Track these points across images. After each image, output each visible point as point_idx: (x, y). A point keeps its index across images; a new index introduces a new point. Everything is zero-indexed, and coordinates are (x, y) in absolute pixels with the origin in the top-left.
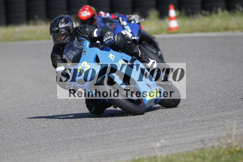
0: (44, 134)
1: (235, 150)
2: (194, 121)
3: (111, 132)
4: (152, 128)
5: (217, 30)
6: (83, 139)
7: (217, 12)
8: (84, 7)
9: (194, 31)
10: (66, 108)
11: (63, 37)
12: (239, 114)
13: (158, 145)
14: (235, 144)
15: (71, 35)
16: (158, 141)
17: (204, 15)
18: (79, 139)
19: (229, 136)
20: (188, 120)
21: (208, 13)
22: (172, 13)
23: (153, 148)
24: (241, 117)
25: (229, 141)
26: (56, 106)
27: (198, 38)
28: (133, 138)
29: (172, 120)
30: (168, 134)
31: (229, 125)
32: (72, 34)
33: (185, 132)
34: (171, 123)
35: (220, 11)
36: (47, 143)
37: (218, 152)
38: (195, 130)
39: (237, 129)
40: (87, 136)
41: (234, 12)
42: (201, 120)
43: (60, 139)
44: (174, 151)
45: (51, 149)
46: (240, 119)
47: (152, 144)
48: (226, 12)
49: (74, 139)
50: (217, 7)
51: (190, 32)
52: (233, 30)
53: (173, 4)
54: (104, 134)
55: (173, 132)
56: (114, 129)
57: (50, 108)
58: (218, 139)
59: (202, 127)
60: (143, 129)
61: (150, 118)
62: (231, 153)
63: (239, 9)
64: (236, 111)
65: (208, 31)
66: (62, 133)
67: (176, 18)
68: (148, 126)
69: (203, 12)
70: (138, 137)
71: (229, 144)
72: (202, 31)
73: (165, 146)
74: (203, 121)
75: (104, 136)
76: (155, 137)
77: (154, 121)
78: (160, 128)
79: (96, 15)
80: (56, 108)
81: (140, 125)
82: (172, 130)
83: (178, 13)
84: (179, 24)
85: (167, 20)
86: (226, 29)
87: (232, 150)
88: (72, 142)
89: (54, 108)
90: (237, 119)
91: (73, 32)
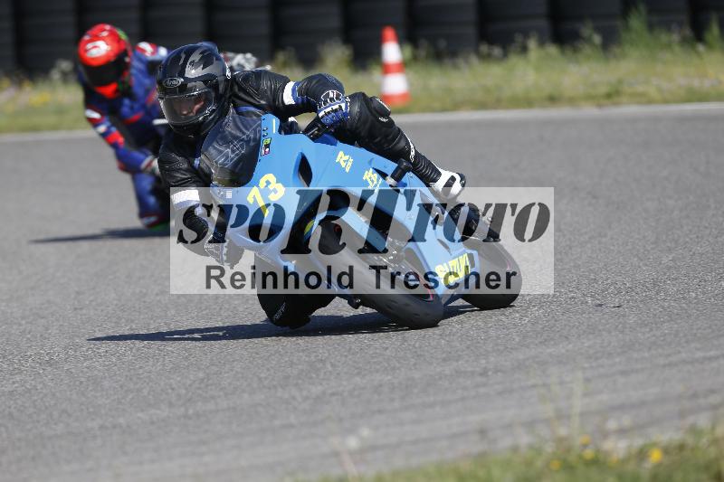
0: (11, 414)
1: (580, 457)
2: (459, 373)
3: (211, 406)
4: (333, 394)
5: (527, 102)
6: (128, 426)
7: (524, 50)
8: (95, 30)
9: (456, 107)
10: (78, 336)
11: (196, 104)
12: (591, 351)
13: (353, 442)
14: (580, 440)
15: (219, 98)
16: (352, 431)
17: (486, 58)
18: (114, 427)
19: (562, 416)
20: (438, 369)
21: (497, 51)
22: (392, 52)
23: (336, 454)
24: (597, 359)
25: (563, 431)
26: (47, 329)
27: (468, 125)
28: (277, 423)
29: (394, 369)
30: (380, 412)
31: (562, 383)
32: (222, 96)
33: (432, 405)
34: (389, 380)
35: (532, 44)
36: (19, 440)
37: (529, 464)
38: (463, 399)
39: (585, 395)
40: (139, 418)
41: (576, 50)
42: (477, 369)
43: (60, 428)
44: (399, 462)
45: (33, 458)
46: (594, 364)
47: (335, 442)
48: (552, 50)
49: (102, 427)
50: (526, 35)
51: (444, 110)
52: (572, 101)
53: (395, 26)
54: (191, 412)
55: (397, 404)
56: (219, 397)
57: (29, 336)
58: (530, 425)
59: (482, 390)
60: (306, 398)
61: (329, 366)
62: (568, 467)
63: (589, 41)
64: (583, 343)
65: (498, 104)
66: (64, 411)
67: (402, 67)
68: (320, 388)
69: (484, 48)
70: (293, 419)
71: (560, 440)
72: (482, 106)
73: (374, 448)
74: (484, 373)
75: (190, 418)
76: (341, 420)
77: (338, 374)
78: (356, 393)
79: (131, 53)
80: (47, 336)
81: (296, 385)
82: (392, 400)
83: (408, 50)
84: (410, 84)
85: (376, 74)
86: (553, 100)
87: (572, 458)
88: (95, 437)
89: (41, 336)
90: (586, 365)
91: (226, 89)
